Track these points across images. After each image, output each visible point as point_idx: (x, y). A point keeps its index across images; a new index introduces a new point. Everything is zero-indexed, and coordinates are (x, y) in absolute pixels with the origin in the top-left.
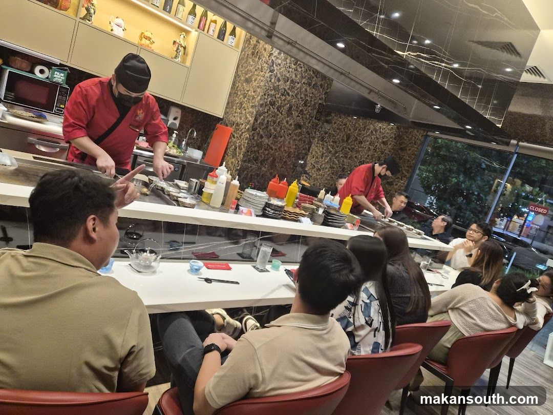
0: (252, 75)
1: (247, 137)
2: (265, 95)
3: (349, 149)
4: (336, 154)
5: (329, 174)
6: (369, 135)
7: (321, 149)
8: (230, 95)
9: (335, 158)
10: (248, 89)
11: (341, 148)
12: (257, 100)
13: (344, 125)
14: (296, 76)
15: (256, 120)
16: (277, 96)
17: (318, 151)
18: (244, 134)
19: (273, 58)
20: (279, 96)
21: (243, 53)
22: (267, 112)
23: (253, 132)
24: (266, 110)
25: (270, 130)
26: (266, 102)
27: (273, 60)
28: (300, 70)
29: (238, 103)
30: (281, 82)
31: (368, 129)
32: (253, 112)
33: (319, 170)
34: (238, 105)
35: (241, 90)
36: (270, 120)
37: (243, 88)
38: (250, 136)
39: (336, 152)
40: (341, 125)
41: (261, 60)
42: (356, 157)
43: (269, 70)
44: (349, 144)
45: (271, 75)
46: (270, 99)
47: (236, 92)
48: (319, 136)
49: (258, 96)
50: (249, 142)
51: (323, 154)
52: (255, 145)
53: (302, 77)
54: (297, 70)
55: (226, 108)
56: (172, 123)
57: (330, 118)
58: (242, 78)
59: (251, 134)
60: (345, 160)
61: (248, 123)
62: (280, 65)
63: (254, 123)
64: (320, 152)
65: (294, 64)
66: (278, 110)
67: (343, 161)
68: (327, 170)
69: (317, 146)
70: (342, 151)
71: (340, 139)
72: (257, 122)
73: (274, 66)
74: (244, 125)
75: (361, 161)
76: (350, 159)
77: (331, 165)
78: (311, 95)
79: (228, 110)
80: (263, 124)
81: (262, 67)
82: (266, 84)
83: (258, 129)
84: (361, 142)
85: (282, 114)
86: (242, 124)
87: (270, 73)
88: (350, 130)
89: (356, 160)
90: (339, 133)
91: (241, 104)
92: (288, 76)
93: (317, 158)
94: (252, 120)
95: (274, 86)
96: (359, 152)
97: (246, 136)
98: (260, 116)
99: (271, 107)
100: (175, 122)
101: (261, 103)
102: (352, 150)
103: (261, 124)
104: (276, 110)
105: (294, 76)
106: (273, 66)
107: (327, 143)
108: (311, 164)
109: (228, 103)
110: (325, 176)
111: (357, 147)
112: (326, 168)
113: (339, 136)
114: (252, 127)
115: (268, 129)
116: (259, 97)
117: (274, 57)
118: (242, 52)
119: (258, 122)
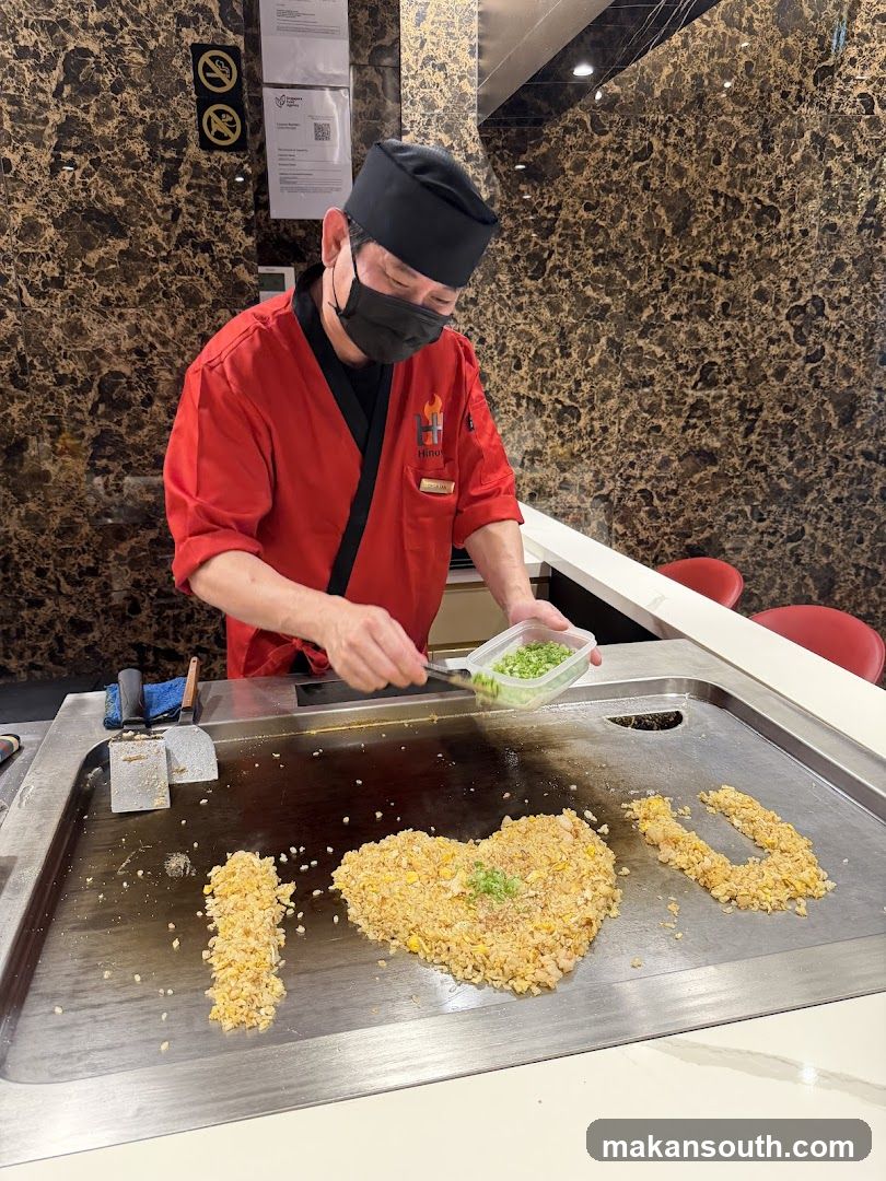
3: (706, 267)
4: (640, 310)
5: (633, 418)
6: (806, 159)
7: (546, 314)
9: (642, 335)
11: (661, 273)
13: (637, 158)
17: (535, 330)
31: (788, 133)
33: (567, 413)
39: (637, 305)
40: (615, 166)
42: (761, 295)
44: (697, 244)
48: (510, 255)
51: (563, 335)
57: (543, 149)
60: (702, 329)
64: (546, 330)
67: (693, 335)
68: (613, 403)
69: (520, 308)
70: (665, 288)
71: (638, 235)
75: (803, 309)
76: (727, 316)
77: (626, 373)
84: (767, 214)
88: (680, 173)
89: (767, 309)
90: (619, 209)
93: (538, 359)
96: (772, 263)
102: (724, 266)
107: (568, 275)
108: (518, 396)
110: (614, 429)
111: (755, 244)
112: (607, 395)
113: (623, 224)
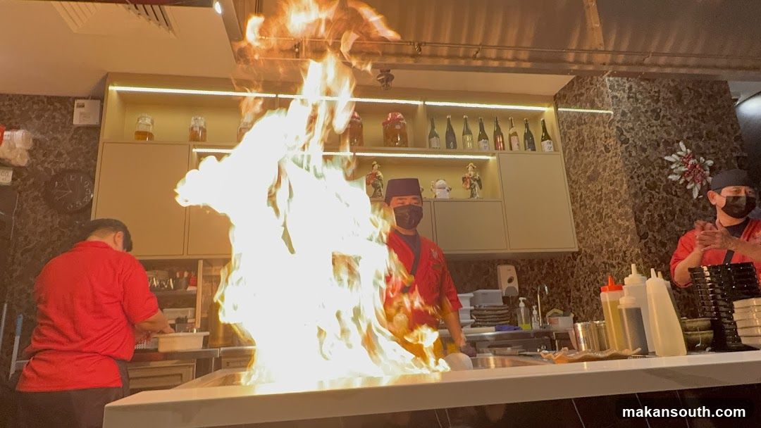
0: (596, 167)
1: (637, 254)
2: (632, 178)
8: (575, 213)
10: (600, 188)
12: (622, 192)
14: (669, 134)
15: (638, 220)
16: (654, 172)
18: (628, 254)
19: (617, 125)
20: (656, 171)
21: (567, 151)
22: (651, 202)
23: (643, 241)
24: (647, 200)
25: (673, 228)
26: (641, 188)
27: (617, 127)
28: (669, 123)
29: (593, 215)
30: (649, 151)
32: (627, 213)
34: (595, 217)
35: (588, 197)
36: (663, 213)
37: (591, 191)
38: (641, 250)
41: (598, 141)
43: (619, 143)
45: (627, 148)
46: (644, 181)
47: (582, 203)
49: (621, 186)
50: (646, 260)
52: (659, 262)
53: (681, 132)
54: (664, 126)
55: (577, 233)
56: (508, 288)
58: (582, 181)
59: (642, 244)
61: (627, 233)
62: (632, 129)
63: (637, 226)
65: (655, 120)
66: (668, 193)
72: (641, 222)
73: (625, 133)
74: (620, 239)
78: (712, 151)
79: (582, 235)
80: (654, 224)
81: (605, 146)
82: (626, 162)
83: (650, 233)
85: (678, 197)
86: (617, 240)
87: (624, 146)
91: (599, 213)
92: (655, 138)
94: (631, 224)
95: (640, 161)
97: (634, 254)
98: (642, 212)
99: (653, 192)
100: (511, 285)
101: (633, 191)
103: (651, 223)
104: (665, 195)
105: (665, 136)
106: (622, 134)
109: (577, 226)
114: (638, 234)
115: (668, 228)
116: (625, 186)
117: (618, 122)
118: (564, 152)
119: (644, 223)
